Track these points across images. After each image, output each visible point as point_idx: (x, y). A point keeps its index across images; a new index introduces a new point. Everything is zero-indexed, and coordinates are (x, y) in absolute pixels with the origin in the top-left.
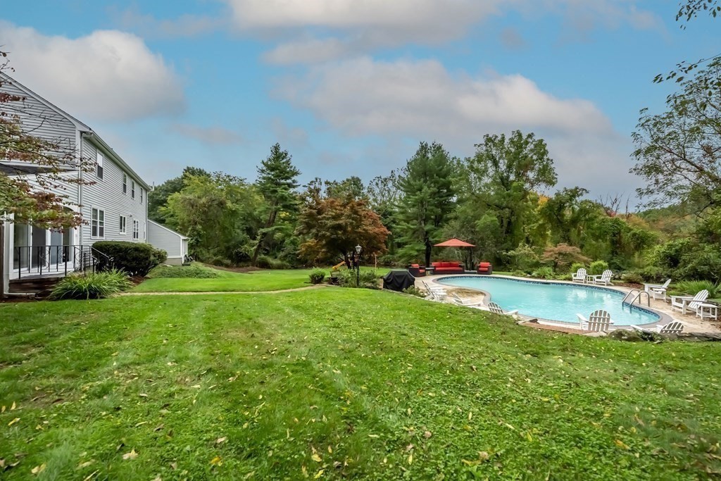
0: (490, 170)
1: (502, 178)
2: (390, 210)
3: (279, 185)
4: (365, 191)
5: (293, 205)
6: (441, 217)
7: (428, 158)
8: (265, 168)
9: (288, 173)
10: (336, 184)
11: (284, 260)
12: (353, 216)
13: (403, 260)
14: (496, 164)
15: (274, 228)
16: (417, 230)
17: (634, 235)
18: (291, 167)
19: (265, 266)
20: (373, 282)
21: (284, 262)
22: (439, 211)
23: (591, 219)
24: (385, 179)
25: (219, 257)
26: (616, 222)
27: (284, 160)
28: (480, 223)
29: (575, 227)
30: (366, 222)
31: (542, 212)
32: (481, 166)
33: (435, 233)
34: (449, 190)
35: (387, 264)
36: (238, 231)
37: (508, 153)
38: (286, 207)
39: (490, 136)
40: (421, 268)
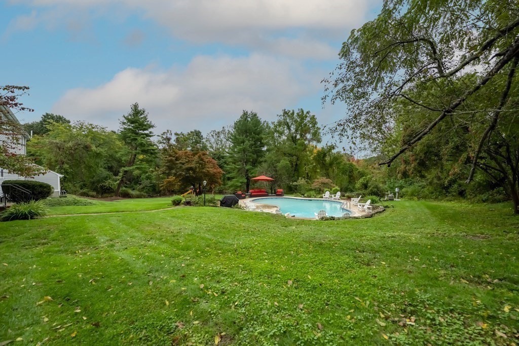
0: (286, 132)
1: (292, 137)
2: (222, 155)
3: (137, 134)
4: (204, 140)
5: (150, 150)
6: (256, 160)
7: (248, 121)
8: (125, 121)
9: (146, 125)
10: (183, 135)
11: (142, 191)
12: (200, 162)
13: (231, 189)
14: (289, 128)
15: (134, 167)
16: (241, 169)
17: (359, 172)
18: (148, 122)
19: (126, 196)
20: (214, 203)
21: (142, 193)
22: (255, 156)
23: (339, 163)
24: (219, 133)
25: (85, 190)
26: (351, 165)
27: (142, 116)
28: (279, 165)
29: (331, 168)
30: (208, 165)
31: (314, 158)
32: (280, 129)
33: (252, 171)
34: (261, 143)
35: (221, 192)
36: (102, 169)
37: (296, 121)
38: (144, 152)
39: (286, 110)
40: (242, 194)
